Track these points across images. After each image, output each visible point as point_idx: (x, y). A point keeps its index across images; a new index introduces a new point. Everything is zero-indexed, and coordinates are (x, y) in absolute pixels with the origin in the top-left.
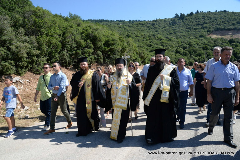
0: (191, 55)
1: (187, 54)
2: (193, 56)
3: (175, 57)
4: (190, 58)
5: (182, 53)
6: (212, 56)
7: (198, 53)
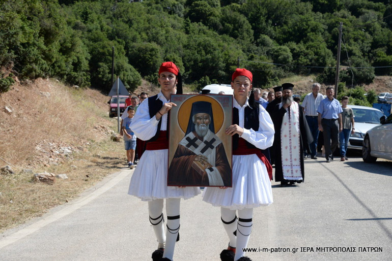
0: (258, 32)
1: (241, 26)
2: (267, 38)
3: (184, 38)
4: (254, 47)
5: (217, 20)
6: (356, 40)
7: (290, 23)
